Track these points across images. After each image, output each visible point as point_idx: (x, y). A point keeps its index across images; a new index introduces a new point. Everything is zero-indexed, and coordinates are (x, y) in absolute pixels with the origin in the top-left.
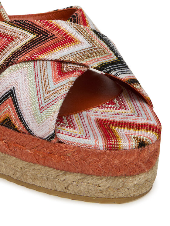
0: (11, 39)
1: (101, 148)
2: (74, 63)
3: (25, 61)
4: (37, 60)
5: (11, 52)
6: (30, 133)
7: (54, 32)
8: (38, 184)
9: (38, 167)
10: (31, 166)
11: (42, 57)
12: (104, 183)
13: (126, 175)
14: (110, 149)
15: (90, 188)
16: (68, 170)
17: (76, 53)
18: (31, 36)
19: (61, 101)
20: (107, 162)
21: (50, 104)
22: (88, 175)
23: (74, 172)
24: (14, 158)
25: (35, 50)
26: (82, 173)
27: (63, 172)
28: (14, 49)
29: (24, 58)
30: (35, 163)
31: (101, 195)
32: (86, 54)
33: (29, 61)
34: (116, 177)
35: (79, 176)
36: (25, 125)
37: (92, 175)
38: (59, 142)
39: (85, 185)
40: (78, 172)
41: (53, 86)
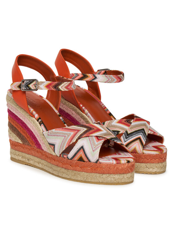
0: (78, 131)
1: (115, 163)
2: (102, 137)
3: (85, 137)
4: (89, 136)
5: (79, 135)
6: (89, 161)
7: (93, 127)
8: (93, 181)
9: (93, 174)
10: (90, 174)
11: (91, 135)
12: (117, 176)
13: (124, 173)
14: (118, 163)
15: (112, 179)
16: (103, 173)
17: (102, 134)
18: (86, 129)
19: (100, 148)
20: (117, 168)
21: (96, 149)
22: (110, 174)
23: (106, 174)
24: (84, 172)
25: (88, 133)
26: (109, 174)
27: (102, 174)
28: (80, 134)
29: (85, 136)
30: (91, 173)
31: (116, 182)
32: (105, 134)
33: (87, 137)
34: (120, 174)
35: (108, 175)
36: (87, 158)
37: (112, 174)
38: (100, 163)
39: (110, 178)
40: (107, 174)
41: (96, 143)
